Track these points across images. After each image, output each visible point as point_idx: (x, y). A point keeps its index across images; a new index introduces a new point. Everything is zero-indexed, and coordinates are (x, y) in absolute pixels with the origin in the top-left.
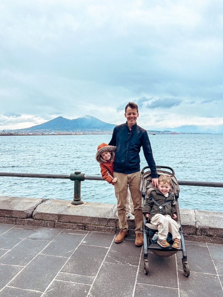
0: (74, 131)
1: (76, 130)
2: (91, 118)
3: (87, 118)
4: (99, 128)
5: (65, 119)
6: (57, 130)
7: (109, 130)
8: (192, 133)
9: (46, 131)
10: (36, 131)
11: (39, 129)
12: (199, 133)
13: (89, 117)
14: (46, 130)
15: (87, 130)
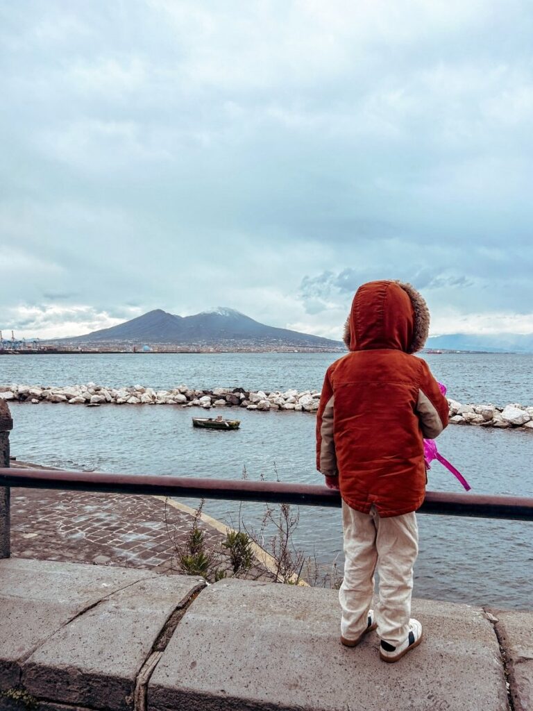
0: (192, 345)
1: (196, 341)
2: (230, 313)
3: (219, 313)
4: (250, 337)
5: (169, 314)
6: (151, 341)
7: (273, 342)
8: (468, 352)
9: (127, 343)
10: (103, 344)
11: (108, 338)
12: (487, 353)
13: (226, 311)
14: (126, 341)
15: (221, 342)
